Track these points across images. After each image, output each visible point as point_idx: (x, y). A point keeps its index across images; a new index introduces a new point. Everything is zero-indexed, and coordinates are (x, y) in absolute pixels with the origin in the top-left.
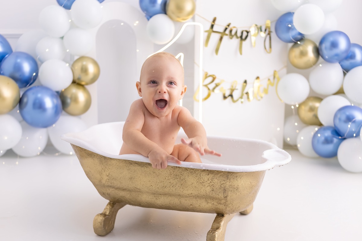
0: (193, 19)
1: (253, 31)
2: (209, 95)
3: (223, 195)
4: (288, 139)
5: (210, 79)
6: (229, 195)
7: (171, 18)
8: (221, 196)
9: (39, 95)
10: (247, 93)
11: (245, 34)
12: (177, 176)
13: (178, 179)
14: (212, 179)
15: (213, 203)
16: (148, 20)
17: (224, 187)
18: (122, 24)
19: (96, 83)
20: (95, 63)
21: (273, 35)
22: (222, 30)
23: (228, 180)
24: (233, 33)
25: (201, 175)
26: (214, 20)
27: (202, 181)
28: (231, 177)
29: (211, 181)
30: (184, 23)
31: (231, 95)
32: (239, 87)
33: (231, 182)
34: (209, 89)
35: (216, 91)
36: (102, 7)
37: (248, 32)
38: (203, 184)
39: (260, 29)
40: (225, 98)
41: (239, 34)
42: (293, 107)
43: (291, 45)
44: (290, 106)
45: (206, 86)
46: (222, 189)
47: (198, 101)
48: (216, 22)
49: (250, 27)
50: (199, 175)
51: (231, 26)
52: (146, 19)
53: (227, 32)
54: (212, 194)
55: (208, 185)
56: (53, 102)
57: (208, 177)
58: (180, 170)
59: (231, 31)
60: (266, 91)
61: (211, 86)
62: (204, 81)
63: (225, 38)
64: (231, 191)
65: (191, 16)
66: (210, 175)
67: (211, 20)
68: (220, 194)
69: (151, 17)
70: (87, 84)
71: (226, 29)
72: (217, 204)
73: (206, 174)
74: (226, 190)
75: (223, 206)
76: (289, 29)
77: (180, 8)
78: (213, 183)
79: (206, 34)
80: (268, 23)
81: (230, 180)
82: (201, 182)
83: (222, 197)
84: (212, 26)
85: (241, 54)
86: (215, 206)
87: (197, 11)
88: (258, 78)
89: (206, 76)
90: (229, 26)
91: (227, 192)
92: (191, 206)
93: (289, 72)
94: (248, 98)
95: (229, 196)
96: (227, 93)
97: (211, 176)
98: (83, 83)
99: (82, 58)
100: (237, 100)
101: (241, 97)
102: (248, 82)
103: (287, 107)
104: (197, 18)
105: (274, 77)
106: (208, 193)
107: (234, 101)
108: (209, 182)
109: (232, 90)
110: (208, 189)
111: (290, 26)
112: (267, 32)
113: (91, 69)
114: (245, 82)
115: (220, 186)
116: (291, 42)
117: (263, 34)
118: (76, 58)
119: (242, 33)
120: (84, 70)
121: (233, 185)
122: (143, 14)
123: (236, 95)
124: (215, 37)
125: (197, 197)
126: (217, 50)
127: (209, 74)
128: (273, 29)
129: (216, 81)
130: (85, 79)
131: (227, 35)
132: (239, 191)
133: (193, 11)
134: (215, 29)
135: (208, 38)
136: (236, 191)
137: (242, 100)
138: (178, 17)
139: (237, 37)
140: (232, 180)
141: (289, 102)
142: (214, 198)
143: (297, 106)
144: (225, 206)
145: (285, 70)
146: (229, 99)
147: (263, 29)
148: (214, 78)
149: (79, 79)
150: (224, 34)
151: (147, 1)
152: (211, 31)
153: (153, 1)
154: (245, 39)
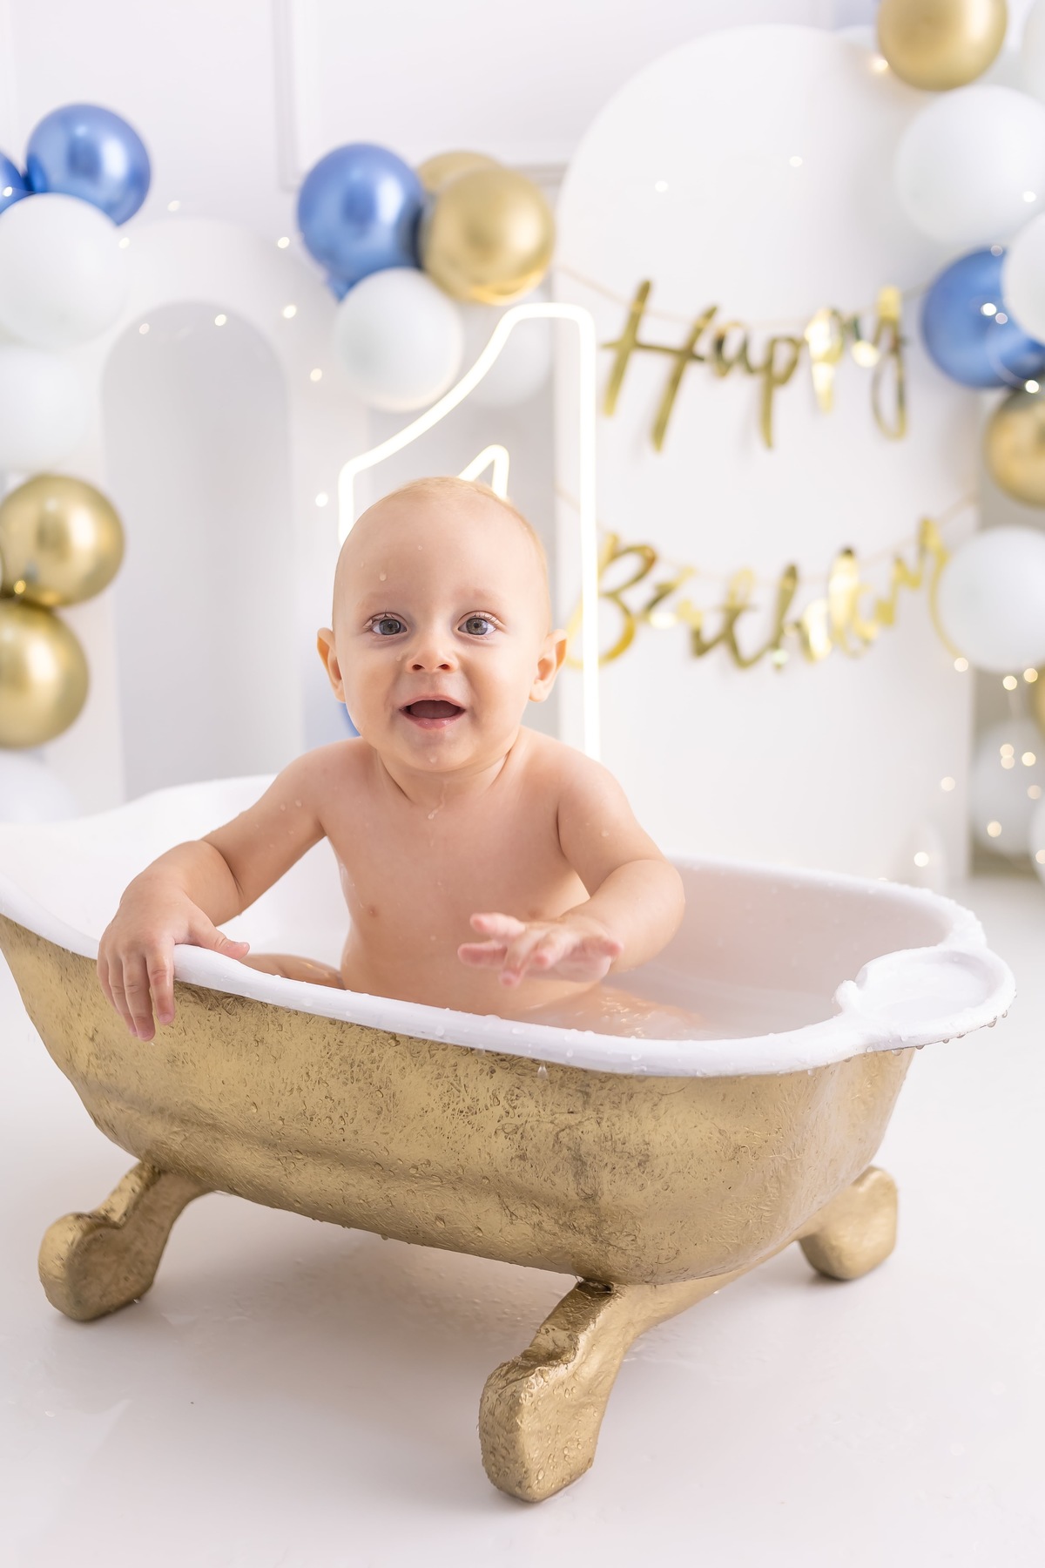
0: (547, 290)
1: (820, 337)
2: (627, 639)
3: (573, 1186)
4: (993, 830)
5: (630, 565)
6: (605, 1187)
7: (442, 285)
8: (565, 1186)
10: (799, 626)
11: (783, 354)
12: (355, 1068)
13: (361, 1084)
14: (513, 1096)
15: (535, 1219)
16: (341, 297)
17: (571, 1145)
18: (221, 320)
19: (108, 599)
20: (102, 505)
21: (915, 352)
22: (676, 337)
23: (590, 1112)
24: (731, 348)
25: (460, 1072)
26: (645, 291)
27: (468, 1102)
28: (604, 1093)
29: (507, 1107)
30: (506, 309)
31: (728, 637)
32: (763, 598)
33: (604, 1124)
34: (626, 611)
35: (663, 618)
36: (124, 242)
37: (797, 344)
38: (471, 1118)
39: (851, 330)
40: (701, 648)
41: (757, 355)
42: (1010, 683)
43: (993, 398)
44: (998, 678)
45: (613, 596)
46: (565, 1151)
47: (578, 666)
48: (655, 301)
49: (807, 322)
50: (448, 1071)
51: (721, 321)
52: (327, 296)
53: (704, 346)
54: (520, 1176)
55: (498, 1125)
57: (492, 1083)
58: (367, 1039)
59: (719, 344)
60: (886, 612)
61: (638, 597)
62: (602, 571)
63: (696, 375)
64: (610, 1166)
65: (535, 279)
66: (499, 1074)
67: (628, 292)
68: (557, 1180)
69: (352, 283)
70: (68, 601)
71: (697, 332)
72: (557, 1229)
73: (482, 1071)
74: (584, 1163)
75: (589, 1241)
76: (986, 324)
77: (482, 241)
78: (518, 1121)
79: (609, 358)
80: (891, 301)
81: (598, 1111)
82: (461, 1106)
83: (572, 1193)
84: (634, 320)
85: (768, 442)
86: (548, 1237)
87: (565, 254)
88: (848, 552)
89: (615, 554)
90: (710, 314)
91: (591, 1173)
92: (440, 1225)
93: (989, 521)
94: (805, 643)
95: (606, 1192)
96: (711, 627)
97: (503, 1080)
98: (48, 598)
99: (39, 483)
100: (758, 657)
101: (775, 644)
102: (805, 571)
103: (985, 683)
104: (562, 283)
105: (923, 549)
106: (503, 1171)
107: (741, 661)
108: (499, 1111)
109: (732, 615)
110: (501, 1148)
111: (989, 309)
112: (886, 341)
113: (84, 532)
114: (792, 573)
115: (551, 1140)
116: (993, 383)
117: (866, 354)
118: (14, 481)
119: (773, 344)
120: (51, 538)
121: (615, 1137)
122: (317, 274)
123: (751, 633)
124: (648, 373)
125: (458, 1180)
126: (659, 430)
127: (630, 537)
128: (911, 330)
129: (659, 574)
130: (56, 580)
131: (700, 359)
132: (657, 1172)
133: (543, 253)
134: (650, 331)
135: (618, 374)
136: (637, 1171)
137: (779, 656)
138: (479, 282)
139: (750, 370)
140: (607, 1111)
141: (992, 662)
142: (535, 1198)
143: (1030, 676)
144: (595, 1241)
145: (969, 517)
146: (719, 655)
147: (868, 327)
148: (650, 561)
149: (29, 579)
150: (687, 355)
151: (330, 207)
152: (629, 345)
153: (359, 210)
154: (785, 378)
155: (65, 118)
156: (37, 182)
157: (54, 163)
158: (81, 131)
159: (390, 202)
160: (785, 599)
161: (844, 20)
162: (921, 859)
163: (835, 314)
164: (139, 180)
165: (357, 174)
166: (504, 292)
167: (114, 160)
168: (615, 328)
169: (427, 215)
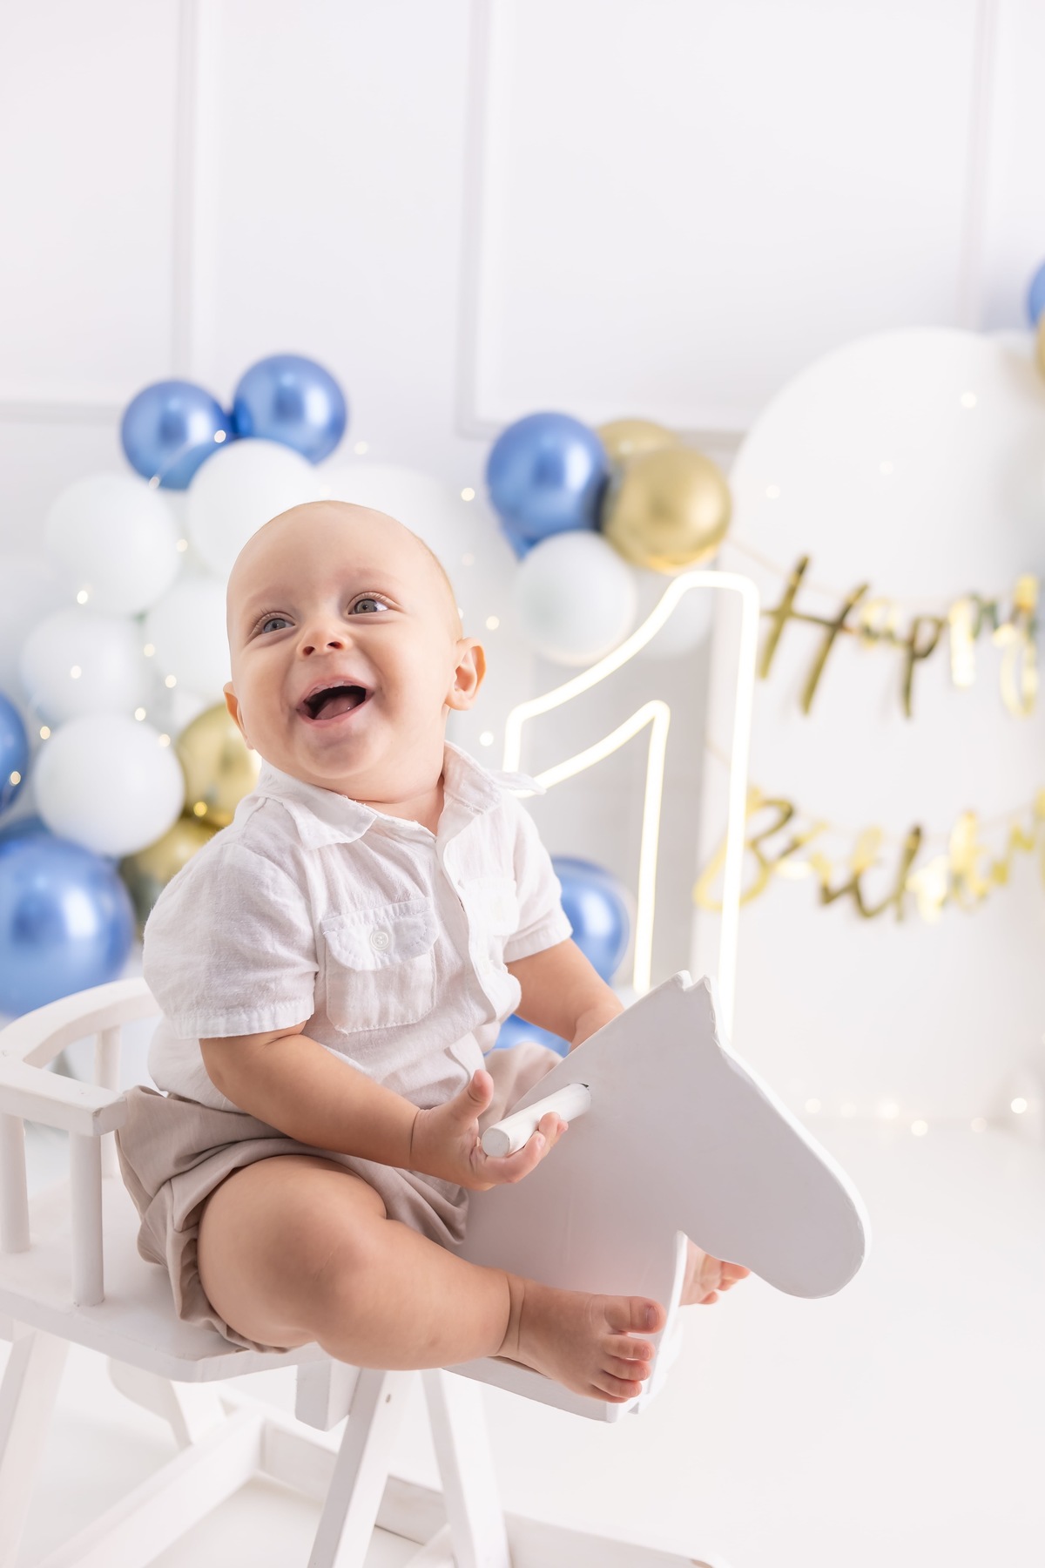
0: (716, 564)
1: (961, 620)
2: (761, 886)
5: (770, 816)
7: (621, 551)
9: (41, 883)
11: (926, 633)
16: (521, 554)
22: (830, 610)
26: (801, 569)
30: (674, 579)
31: (854, 889)
32: (892, 853)
34: (762, 860)
35: (795, 866)
37: (941, 625)
39: (988, 615)
40: (828, 896)
41: (901, 631)
45: (754, 844)
47: (718, 908)
48: (811, 575)
49: (951, 606)
51: (869, 603)
53: (854, 620)
56: (100, 910)
60: (999, 871)
61: (773, 846)
63: (844, 644)
65: (708, 555)
67: (788, 565)
69: (533, 543)
71: (847, 610)
77: (663, 512)
79: (768, 625)
80: (1027, 590)
84: (791, 592)
85: (908, 714)
88: (969, 815)
89: (758, 803)
90: (861, 592)
96: (838, 879)
98: (221, 818)
100: (880, 909)
101: (897, 899)
102: (930, 831)
104: (728, 555)
105: (1038, 816)
107: (866, 914)
112: (1022, 623)
114: (917, 833)
117: (1007, 638)
119: (916, 625)
123: (875, 888)
124: (801, 641)
126: (808, 694)
129: (797, 827)
131: (850, 632)
133: (720, 531)
134: (806, 602)
135: (773, 642)
138: (656, 551)
139: (893, 644)
146: (844, 906)
147: (1004, 611)
148: (789, 814)
149: (209, 801)
150: (837, 626)
151: (520, 470)
152: (782, 614)
153: (548, 473)
154: (928, 652)
155: (273, 366)
156: (243, 424)
157: (260, 407)
158: (288, 380)
159: (578, 470)
160: (910, 856)
161: (989, 323)
162: (1019, 1106)
163: (975, 598)
164: (337, 427)
165: (548, 442)
166: (677, 563)
167: (317, 408)
168: (774, 598)
169: (615, 485)
